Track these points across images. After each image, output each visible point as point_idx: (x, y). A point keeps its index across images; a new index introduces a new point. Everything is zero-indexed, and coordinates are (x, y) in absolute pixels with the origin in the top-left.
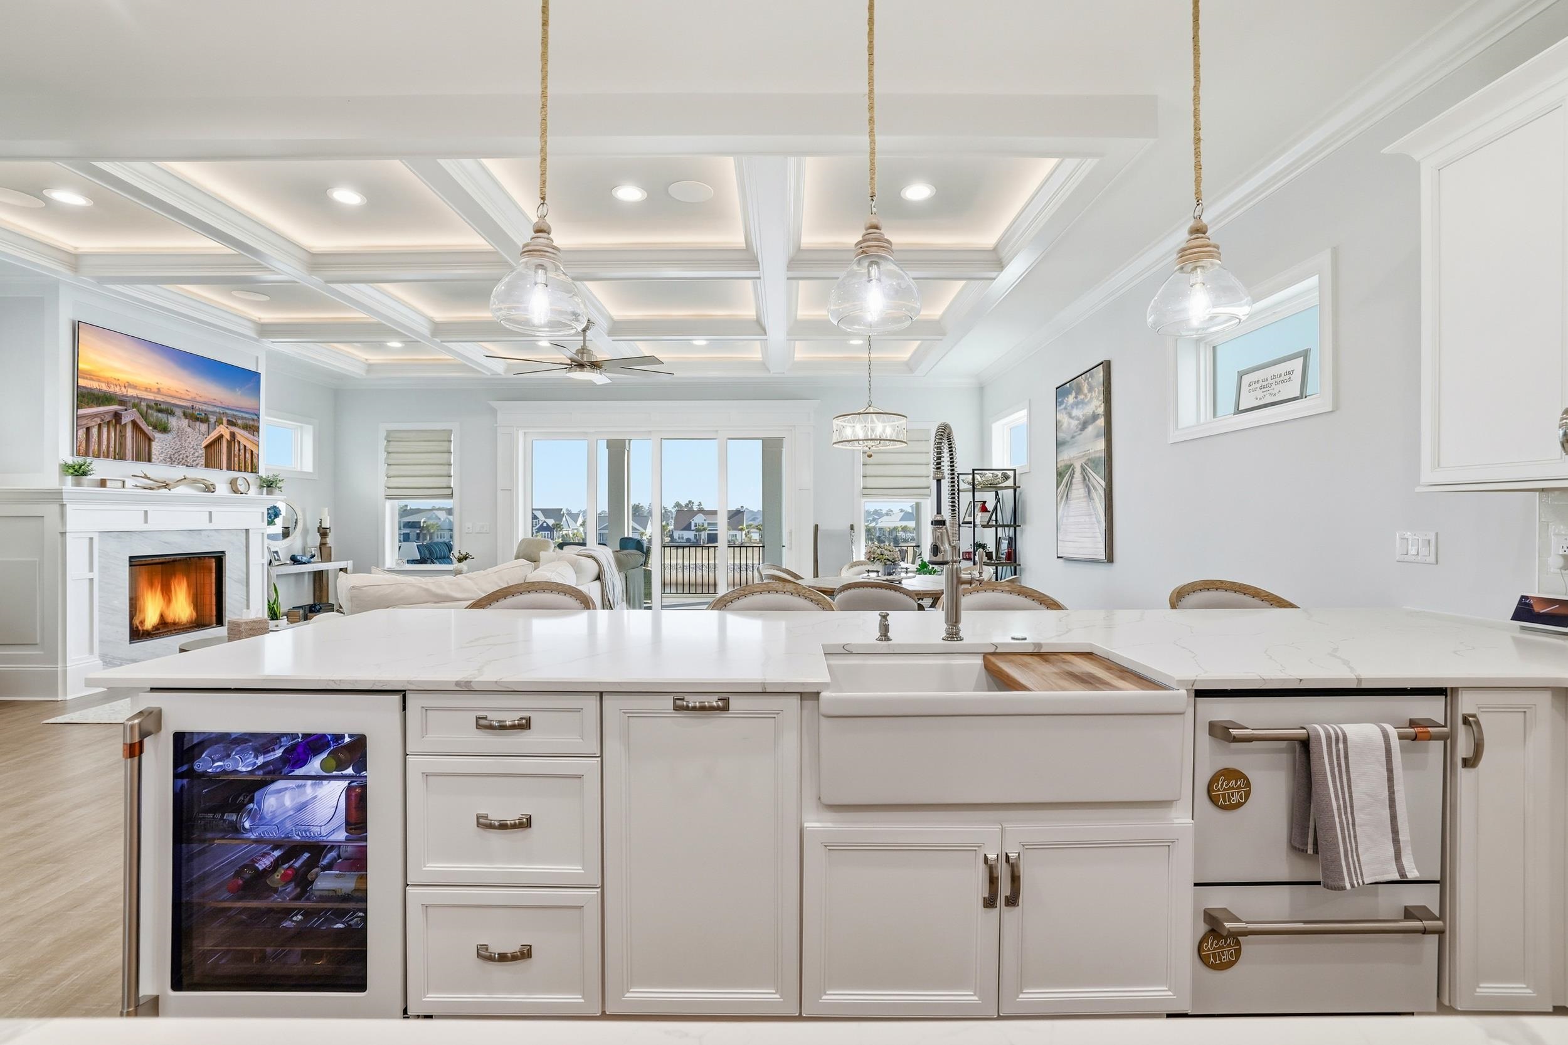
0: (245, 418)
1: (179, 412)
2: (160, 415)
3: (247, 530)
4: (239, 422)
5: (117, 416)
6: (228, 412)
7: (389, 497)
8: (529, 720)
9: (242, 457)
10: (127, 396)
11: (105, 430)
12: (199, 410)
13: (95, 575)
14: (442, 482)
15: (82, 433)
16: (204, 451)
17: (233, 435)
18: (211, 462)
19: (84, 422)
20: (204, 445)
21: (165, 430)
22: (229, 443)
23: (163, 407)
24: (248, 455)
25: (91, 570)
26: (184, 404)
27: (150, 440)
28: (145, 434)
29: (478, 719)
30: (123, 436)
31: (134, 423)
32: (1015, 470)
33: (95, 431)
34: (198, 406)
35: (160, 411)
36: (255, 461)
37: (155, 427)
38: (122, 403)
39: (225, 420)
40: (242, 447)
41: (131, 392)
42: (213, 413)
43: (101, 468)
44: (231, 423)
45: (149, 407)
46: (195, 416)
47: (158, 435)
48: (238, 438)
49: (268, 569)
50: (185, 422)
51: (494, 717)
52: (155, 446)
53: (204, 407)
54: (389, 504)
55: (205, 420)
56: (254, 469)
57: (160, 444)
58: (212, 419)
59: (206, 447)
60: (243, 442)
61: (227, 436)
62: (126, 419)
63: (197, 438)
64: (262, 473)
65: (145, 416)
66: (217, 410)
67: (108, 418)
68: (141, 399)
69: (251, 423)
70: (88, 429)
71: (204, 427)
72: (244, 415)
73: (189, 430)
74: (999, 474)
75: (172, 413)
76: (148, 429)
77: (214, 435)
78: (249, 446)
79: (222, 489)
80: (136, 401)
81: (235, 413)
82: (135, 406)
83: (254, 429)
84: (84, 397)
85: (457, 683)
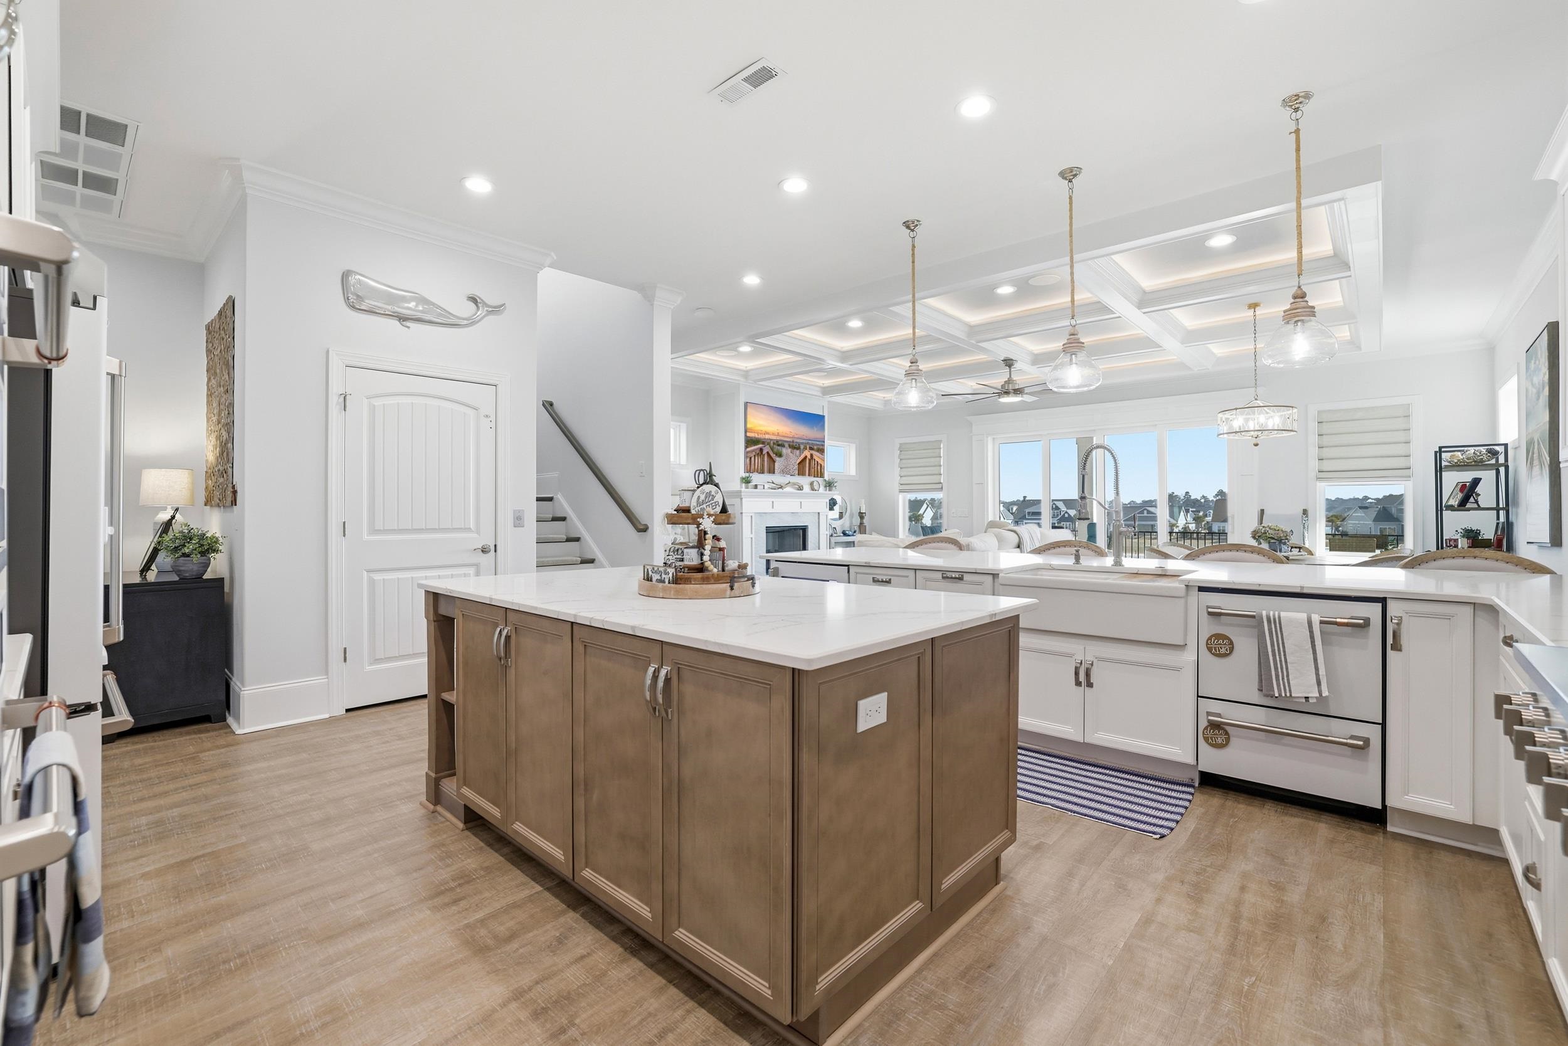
0: (818, 445)
1: (787, 445)
2: (779, 447)
3: (819, 513)
4: (815, 447)
5: (761, 450)
6: (810, 442)
7: (901, 491)
8: (890, 580)
9: (816, 469)
10: (765, 439)
11: (756, 458)
12: (796, 442)
13: (753, 536)
14: (935, 479)
15: (748, 459)
16: (797, 467)
17: (812, 455)
18: (801, 473)
19: (749, 455)
20: (798, 463)
21: (780, 456)
22: (810, 460)
23: (780, 443)
24: (819, 467)
25: (752, 533)
26: (789, 440)
27: (774, 462)
28: (772, 459)
29: (873, 578)
30: (763, 461)
31: (768, 453)
32: (1506, 445)
33: (753, 459)
34: (795, 440)
35: (779, 445)
36: (822, 470)
37: (776, 455)
38: (763, 443)
39: (808, 447)
40: (816, 463)
41: (767, 437)
42: (802, 443)
43: (756, 478)
44: (811, 449)
45: (774, 443)
46: (794, 447)
47: (778, 459)
48: (815, 457)
49: (830, 539)
50: (789, 450)
51: (880, 578)
52: (776, 464)
53: (798, 441)
54: (901, 496)
55: (798, 448)
56: (822, 476)
57: (779, 463)
58: (802, 447)
59: (799, 464)
60: (817, 459)
61: (809, 457)
62: (765, 452)
63: (794, 458)
64: (826, 477)
65: (772, 449)
66: (804, 441)
67: (758, 452)
68: (771, 440)
69: (821, 447)
70: (751, 458)
71: (798, 452)
72: (818, 443)
73: (791, 454)
74: (1483, 450)
75: (784, 446)
76: (773, 456)
77: (802, 456)
78: (820, 462)
79: (807, 489)
80: (769, 441)
81: (813, 442)
82: (769, 444)
83: (821, 451)
84: (750, 442)
85: (866, 563)
